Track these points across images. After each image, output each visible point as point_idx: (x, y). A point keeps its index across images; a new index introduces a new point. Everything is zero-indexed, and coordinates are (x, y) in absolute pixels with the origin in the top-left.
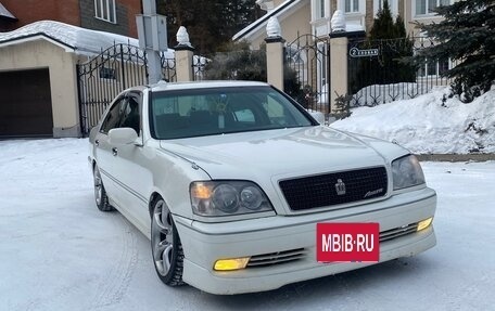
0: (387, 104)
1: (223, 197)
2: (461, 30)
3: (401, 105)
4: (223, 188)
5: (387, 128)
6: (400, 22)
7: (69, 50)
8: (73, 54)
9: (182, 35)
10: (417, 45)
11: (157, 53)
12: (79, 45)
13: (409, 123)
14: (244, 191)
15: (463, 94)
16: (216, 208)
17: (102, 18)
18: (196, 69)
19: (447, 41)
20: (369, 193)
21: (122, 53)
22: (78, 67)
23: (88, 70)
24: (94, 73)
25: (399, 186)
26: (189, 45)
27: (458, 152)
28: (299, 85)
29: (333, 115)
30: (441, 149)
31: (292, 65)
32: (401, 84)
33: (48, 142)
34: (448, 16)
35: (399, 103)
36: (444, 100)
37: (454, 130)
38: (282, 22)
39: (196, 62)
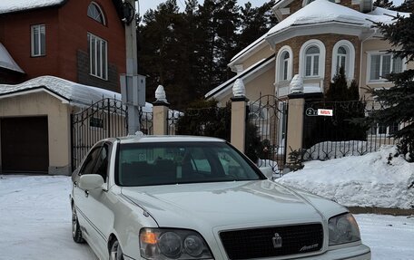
0: (338, 159)
1: (168, 244)
2: (408, 96)
3: (351, 160)
4: (169, 236)
5: (334, 182)
6: (355, 86)
7: (65, 101)
8: (68, 105)
9: (160, 92)
10: (369, 107)
11: (136, 107)
12: (74, 97)
13: (355, 178)
14: (188, 239)
15: (408, 154)
16: (162, 253)
17: (96, 76)
18: (170, 122)
19: (395, 105)
20: (305, 248)
21: (109, 106)
22: (72, 117)
23: (80, 119)
24: (85, 122)
25: (335, 242)
26: (166, 101)
27: (401, 207)
28: (259, 139)
29: (288, 167)
30: (385, 203)
31: (254, 121)
32: (351, 142)
33: (43, 178)
34: (398, 83)
35: (349, 158)
36: (390, 158)
37: (398, 187)
38: (247, 84)
39: (170, 116)
